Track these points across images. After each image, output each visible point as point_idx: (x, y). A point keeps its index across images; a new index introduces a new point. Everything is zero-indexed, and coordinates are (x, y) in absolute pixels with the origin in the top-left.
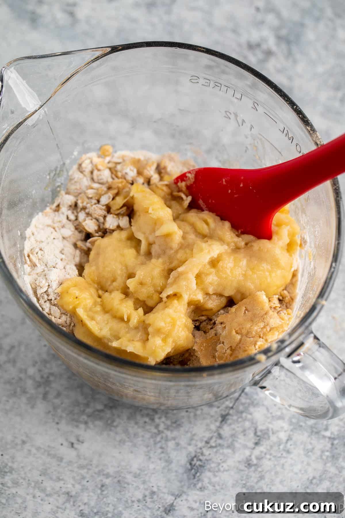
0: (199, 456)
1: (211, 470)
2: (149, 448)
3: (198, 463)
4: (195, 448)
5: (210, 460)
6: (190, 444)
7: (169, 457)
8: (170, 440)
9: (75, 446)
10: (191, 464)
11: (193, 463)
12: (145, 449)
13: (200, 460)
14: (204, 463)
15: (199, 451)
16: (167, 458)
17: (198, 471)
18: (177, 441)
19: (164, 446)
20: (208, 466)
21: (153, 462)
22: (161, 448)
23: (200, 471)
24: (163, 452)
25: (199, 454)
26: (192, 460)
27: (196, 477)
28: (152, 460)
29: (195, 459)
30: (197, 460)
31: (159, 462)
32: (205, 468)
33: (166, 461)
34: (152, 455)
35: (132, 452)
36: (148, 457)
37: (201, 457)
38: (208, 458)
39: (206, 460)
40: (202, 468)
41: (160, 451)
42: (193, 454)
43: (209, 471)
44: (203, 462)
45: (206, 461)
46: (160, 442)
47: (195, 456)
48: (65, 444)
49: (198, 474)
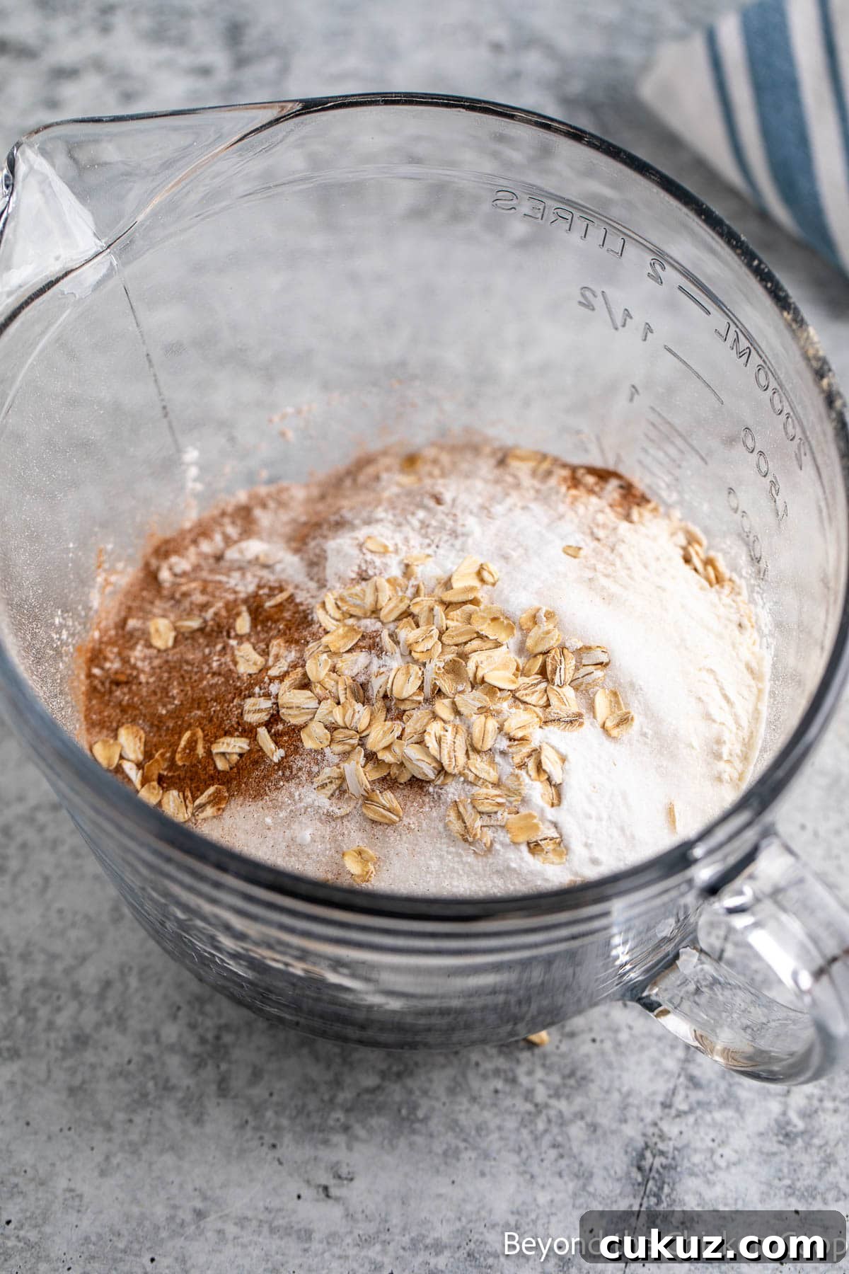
0: (656, 1144)
1: (696, 1170)
2: (524, 1154)
3: (659, 1161)
4: (641, 1125)
5: (687, 1146)
6: (624, 1121)
7: (581, 1164)
8: (572, 1121)
9: (334, 1192)
10: (640, 1168)
11: (646, 1164)
12: (515, 1159)
13: (662, 1153)
14: (674, 1158)
15: (651, 1130)
16: (576, 1166)
17: (664, 1183)
18: (589, 1119)
19: (559, 1139)
20: (686, 1164)
21: (543, 1187)
22: (555, 1146)
23: (667, 1180)
24: (562, 1156)
25: (655, 1139)
26: (642, 1156)
27: (663, 1197)
28: (540, 1181)
29: (648, 1154)
30: (654, 1156)
31: (557, 1181)
32: (679, 1169)
33: (577, 1176)
34: (535, 1169)
35: (483, 1174)
36: (528, 1177)
37: (661, 1146)
38: (679, 1145)
39: (675, 1149)
40: (672, 1173)
41: (553, 1153)
42: (640, 1143)
43: (692, 1174)
44: (670, 1155)
45: (676, 1153)
46: (546, 1131)
47: (647, 1146)
48: (307, 1192)
49: (666, 1189)
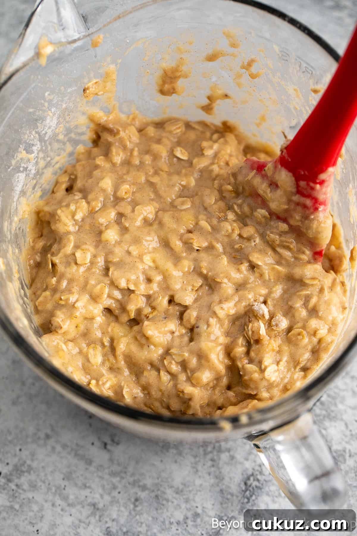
0: (257, 475)
1: (270, 493)
2: (197, 459)
3: (255, 483)
4: (253, 464)
5: (270, 481)
6: (247, 459)
7: (220, 473)
8: (224, 452)
9: (109, 447)
10: (246, 484)
11: (249, 483)
12: (193, 460)
13: (258, 480)
14: (262, 484)
15: (257, 468)
16: (218, 472)
17: (253, 494)
18: (232, 453)
19: (215, 458)
20: (267, 489)
21: (200, 477)
22: (212, 460)
23: (256, 493)
24: (213, 466)
25: (258, 473)
26: (248, 479)
27: (251, 500)
28: (200, 474)
29: (252, 478)
30: (254, 480)
31: (207, 477)
32: (263, 490)
33: (217, 477)
34: (200, 468)
35: (176, 462)
36: (195, 470)
37: (259, 477)
38: (267, 479)
39: (265, 481)
40: (259, 491)
41: (210, 463)
42: (250, 472)
43: (268, 494)
44: (261, 482)
45: (264, 482)
46: (211, 452)
47: (252, 475)
48: (97, 443)
49: (254, 497)
